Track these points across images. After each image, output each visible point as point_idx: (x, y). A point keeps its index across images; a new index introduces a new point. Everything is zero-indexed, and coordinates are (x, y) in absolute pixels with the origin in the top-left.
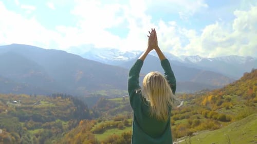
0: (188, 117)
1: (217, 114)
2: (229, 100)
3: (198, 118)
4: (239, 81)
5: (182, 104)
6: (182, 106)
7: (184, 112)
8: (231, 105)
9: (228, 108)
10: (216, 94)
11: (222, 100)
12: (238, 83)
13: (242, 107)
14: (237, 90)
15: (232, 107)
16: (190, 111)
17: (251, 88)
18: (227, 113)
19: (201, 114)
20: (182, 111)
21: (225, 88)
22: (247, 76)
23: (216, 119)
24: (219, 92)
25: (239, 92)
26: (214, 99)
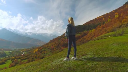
0: (28, 59)
1: (40, 56)
2: (45, 51)
3: (33, 58)
4: (48, 43)
5: (24, 53)
6: (24, 54)
7: (26, 57)
8: (46, 52)
9: (44, 54)
10: (39, 49)
11: (42, 51)
12: (48, 44)
13: (50, 53)
14: (48, 46)
15: (46, 53)
16: (29, 56)
17: (52, 46)
18: (44, 55)
19: (34, 57)
20: (25, 56)
21: (43, 46)
22: (51, 41)
23: (40, 58)
24: (41, 47)
25: (48, 47)
26: (39, 50)
